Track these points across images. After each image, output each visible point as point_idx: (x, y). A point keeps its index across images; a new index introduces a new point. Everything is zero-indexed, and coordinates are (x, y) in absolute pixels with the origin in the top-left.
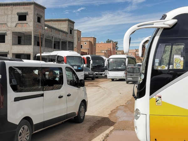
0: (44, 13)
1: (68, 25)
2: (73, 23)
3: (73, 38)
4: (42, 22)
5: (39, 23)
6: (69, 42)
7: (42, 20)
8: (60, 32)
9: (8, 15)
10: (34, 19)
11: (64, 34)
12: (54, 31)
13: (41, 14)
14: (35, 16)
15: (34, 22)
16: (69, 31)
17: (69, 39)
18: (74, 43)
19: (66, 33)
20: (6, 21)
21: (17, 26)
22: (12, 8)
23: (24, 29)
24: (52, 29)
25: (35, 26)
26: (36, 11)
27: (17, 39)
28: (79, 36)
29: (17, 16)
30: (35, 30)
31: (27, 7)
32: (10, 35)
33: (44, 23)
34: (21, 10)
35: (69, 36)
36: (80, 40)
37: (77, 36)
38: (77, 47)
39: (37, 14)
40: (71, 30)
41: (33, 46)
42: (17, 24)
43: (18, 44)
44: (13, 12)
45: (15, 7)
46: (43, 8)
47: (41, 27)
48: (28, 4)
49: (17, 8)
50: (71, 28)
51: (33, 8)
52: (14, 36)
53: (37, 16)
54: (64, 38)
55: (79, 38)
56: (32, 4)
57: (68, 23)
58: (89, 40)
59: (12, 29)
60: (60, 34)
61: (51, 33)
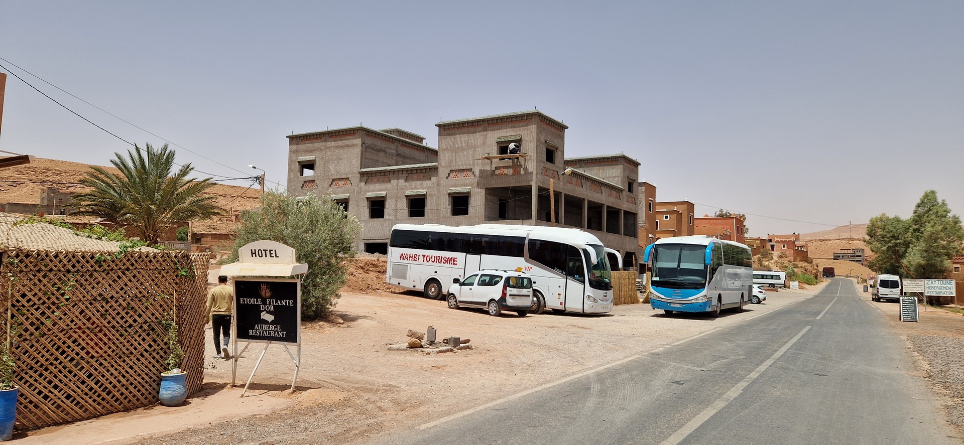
0: (562, 138)
1: (624, 171)
2: (637, 165)
3: (635, 202)
4: (557, 161)
5: (549, 165)
6: (624, 211)
7: (558, 159)
8: (603, 189)
9: (475, 147)
10: (537, 153)
11: (614, 193)
12: (589, 184)
13: (555, 142)
14: (541, 146)
15: (538, 161)
16: (627, 185)
17: (624, 205)
18: (639, 215)
19: (620, 191)
20: (471, 162)
21: (497, 172)
22: (485, 130)
23: (513, 179)
24: (582, 180)
25: (540, 171)
26: (544, 134)
27: (496, 206)
28: (650, 199)
29: (496, 148)
30: (541, 181)
31: (521, 124)
32: (480, 196)
33: (563, 163)
34: (507, 133)
35: (627, 197)
36: (654, 208)
37: (647, 197)
38: (647, 225)
39: (546, 142)
40: (631, 185)
41: (535, 220)
42: (497, 168)
43: (499, 217)
44: (488, 140)
45: (491, 128)
46: (561, 128)
47: (556, 173)
48: (523, 118)
49: (497, 130)
50: (630, 179)
51: (536, 126)
52: (489, 197)
53: (544, 147)
54: (613, 203)
55: (650, 204)
56: (533, 117)
57: (624, 166)
58: (675, 209)
59: (485, 181)
60: (603, 193)
61: (581, 189)
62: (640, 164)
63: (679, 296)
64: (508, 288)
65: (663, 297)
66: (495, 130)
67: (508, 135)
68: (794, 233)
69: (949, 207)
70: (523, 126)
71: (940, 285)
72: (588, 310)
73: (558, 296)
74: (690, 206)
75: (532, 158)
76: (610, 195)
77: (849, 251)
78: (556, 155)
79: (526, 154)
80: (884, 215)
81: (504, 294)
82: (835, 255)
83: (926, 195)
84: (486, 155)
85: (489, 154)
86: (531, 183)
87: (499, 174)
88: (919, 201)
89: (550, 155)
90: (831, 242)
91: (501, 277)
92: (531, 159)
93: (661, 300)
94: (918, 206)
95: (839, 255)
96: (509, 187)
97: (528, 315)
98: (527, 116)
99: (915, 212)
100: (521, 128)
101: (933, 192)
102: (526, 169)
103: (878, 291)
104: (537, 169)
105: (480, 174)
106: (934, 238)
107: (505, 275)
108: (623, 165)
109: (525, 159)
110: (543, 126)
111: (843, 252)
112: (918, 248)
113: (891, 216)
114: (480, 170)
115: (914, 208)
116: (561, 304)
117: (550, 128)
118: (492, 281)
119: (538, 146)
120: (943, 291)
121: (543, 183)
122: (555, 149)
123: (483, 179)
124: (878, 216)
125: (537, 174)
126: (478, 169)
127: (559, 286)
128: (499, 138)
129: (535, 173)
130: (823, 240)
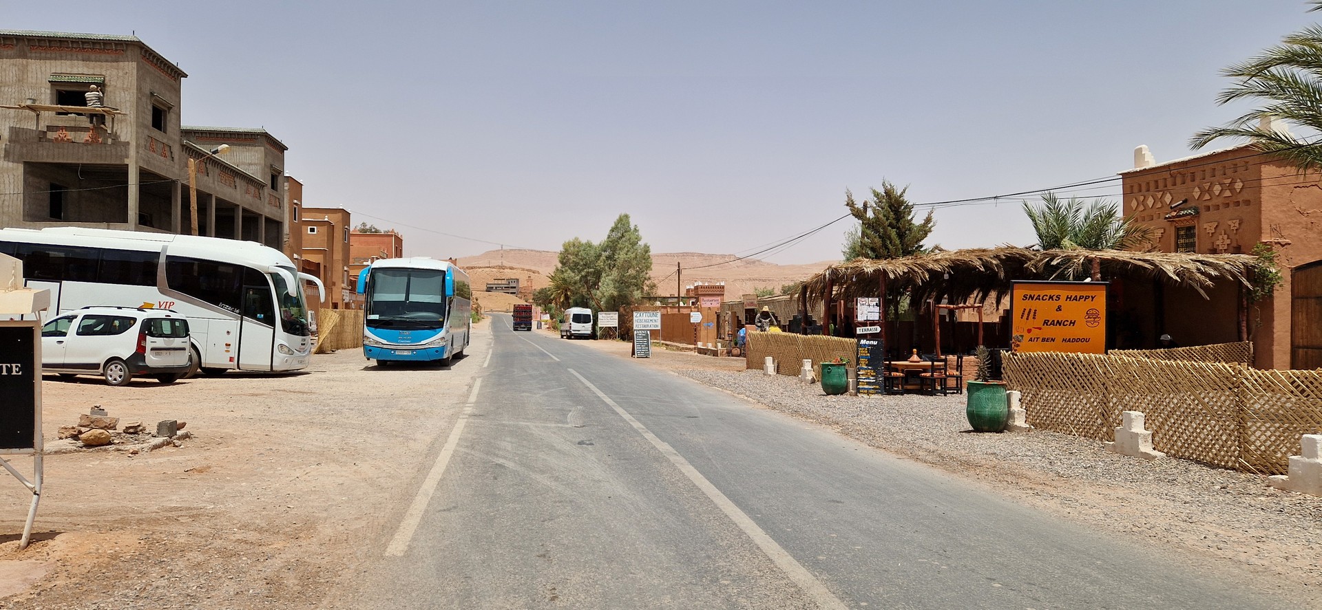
0: (177, 91)
1: (266, 156)
2: (282, 148)
3: (279, 205)
4: (169, 129)
5: (156, 134)
6: (267, 219)
7: (171, 126)
8: (238, 181)
10: (136, 111)
11: (252, 189)
12: (217, 171)
13: (167, 97)
14: (144, 99)
15: (140, 125)
16: (269, 178)
17: (267, 210)
18: (284, 225)
19: (260, 186)
21: (51, 135)
22: (24, 56)
23: (87, 151)
24: (208, 164)
25: (142, 142)
26: (148, 80)
27: (46, 195)
28: (295, 201)
29: (48, 91)
30: (144, 160)
31: (103, 57)
32: (11, 177)
33: (178, 133)
34: (72, 68)
35: (269, 196)
36: (300, 217)
37: (291, 199)
38: (291, 240)
39: (152, 94)
40: (276, 176)
41: (136, 224)
42: (50, 128)
43: (51, 217)
44: (30, 75)
45: (38, 55)
46: (176, 74)
47: (167, 149)
48: (108, 47)
49: (50, 59)
50: (275, 170)
51: (134, 64)
52: (31, 179)
53: (148, 101)
54: (251, 205)
55: (295, 208)
56: (129, 48)
57: (266, 149)
58: (326, 219)
59: (24, 151)
60: (238, 187)
61: (206, 178)
62: (287, 149)
63: (408, 340)
64: (148, 337)
65: (385, 342)
66: (46, 59)
67: (75, 71)
68: (451, 259)
69: (641, 233)
70: (107, 61)
71: (647, 318)
72: (278, 366)
73: (225, 348)
74: (346, 215)
75: (128, 118)
76: (247, 192)
77: (503, 282)
78: (168, 118)
79: (117, 110)
80: (576, 239)
81: (141, 349)
82: (488, 286)
83: (620, 220)
84: (29, 103)
85: (34, 101)
86: (126, 161)
87: (56, 139)
88: (613, 225)
89: (160, 115)
90: (481, 269)
91: (135, 320)
92: (126, 120)
93: (381, 346)
94: (612, 231)
95: (492, 286)
96: (77, 165)
97: (178, 381)
98: (116, 44)
99: (609, 237)
100: (104, 64)
101: (627, 216)
102: (115, 137)
103: (570, 327)
104: (137, 139)
105: (11, 136)
106: (627, 265)
107: (141, 317)
108: (264, 147)
109: (113, 119)
110: (147, 67)
111: (496, 282)
112: (610, 277)
113: (584, 241)
114: (11, 129)
115: (607, 232)
116: (231, 359)
117: (158, 72)
118: (110, 326)
119: (139, 99)
120: (649, 324)
121: (148, 162)
122: (166, 109)
123: (18, 147)
124: (572, 241)
125: (138, 146)
126: (7, 126)
127: (228, 332)
128: (55, 74)
129: (133, 144)
130: (472, 268)
